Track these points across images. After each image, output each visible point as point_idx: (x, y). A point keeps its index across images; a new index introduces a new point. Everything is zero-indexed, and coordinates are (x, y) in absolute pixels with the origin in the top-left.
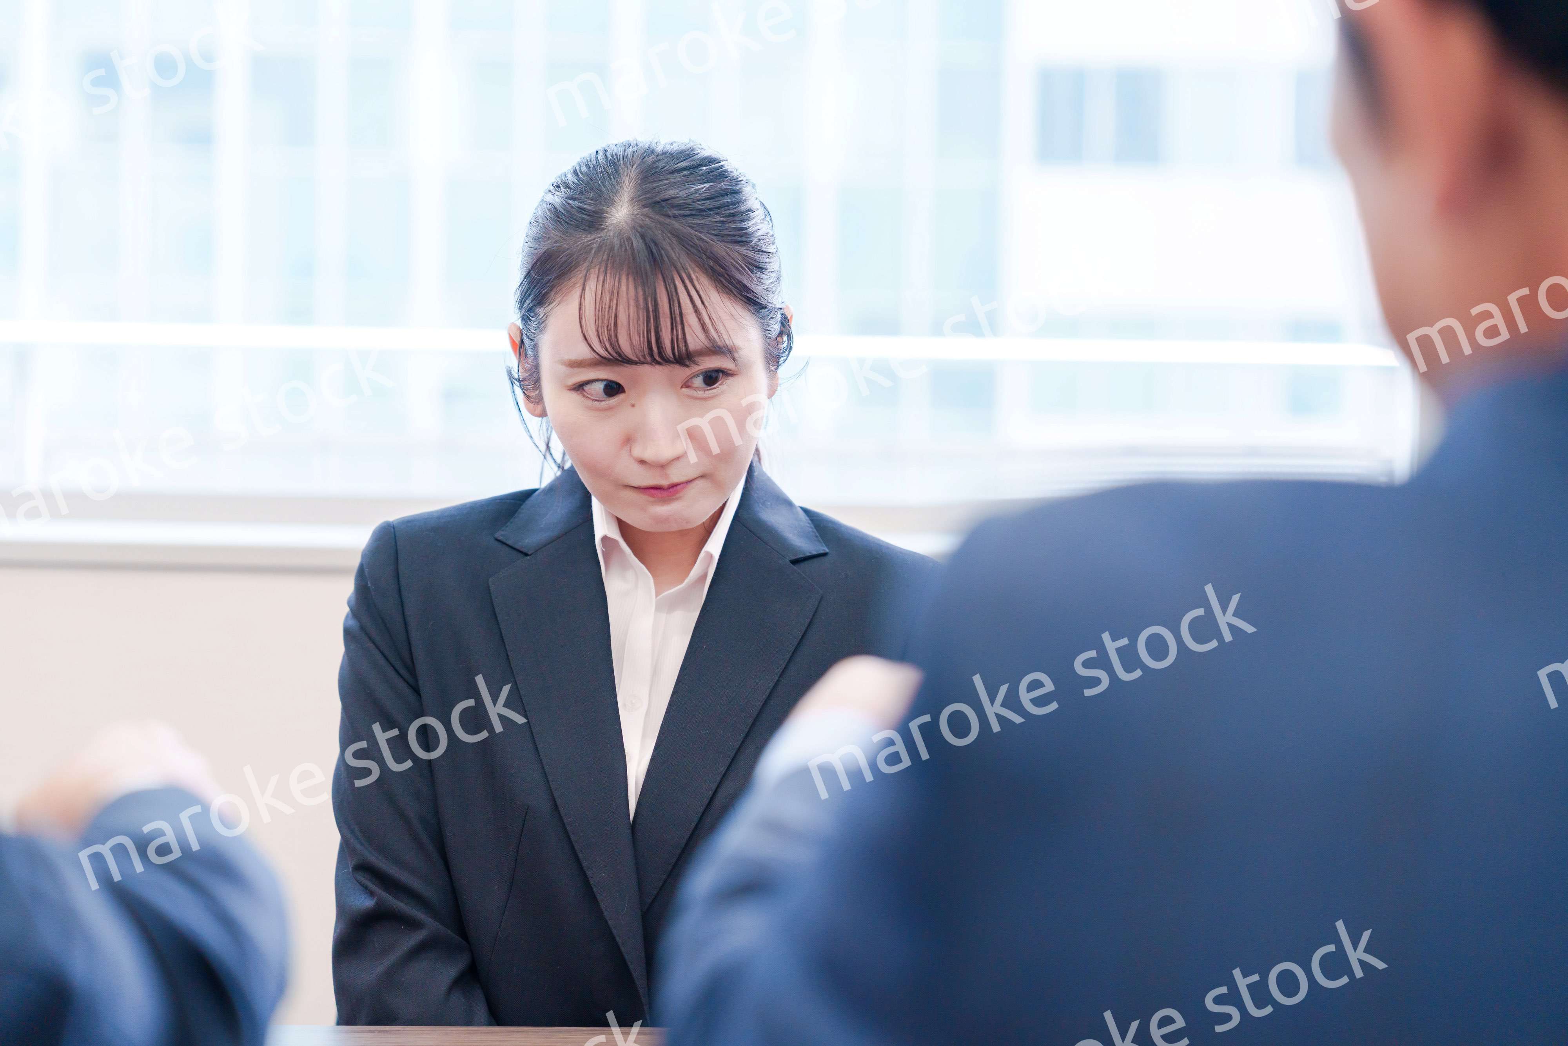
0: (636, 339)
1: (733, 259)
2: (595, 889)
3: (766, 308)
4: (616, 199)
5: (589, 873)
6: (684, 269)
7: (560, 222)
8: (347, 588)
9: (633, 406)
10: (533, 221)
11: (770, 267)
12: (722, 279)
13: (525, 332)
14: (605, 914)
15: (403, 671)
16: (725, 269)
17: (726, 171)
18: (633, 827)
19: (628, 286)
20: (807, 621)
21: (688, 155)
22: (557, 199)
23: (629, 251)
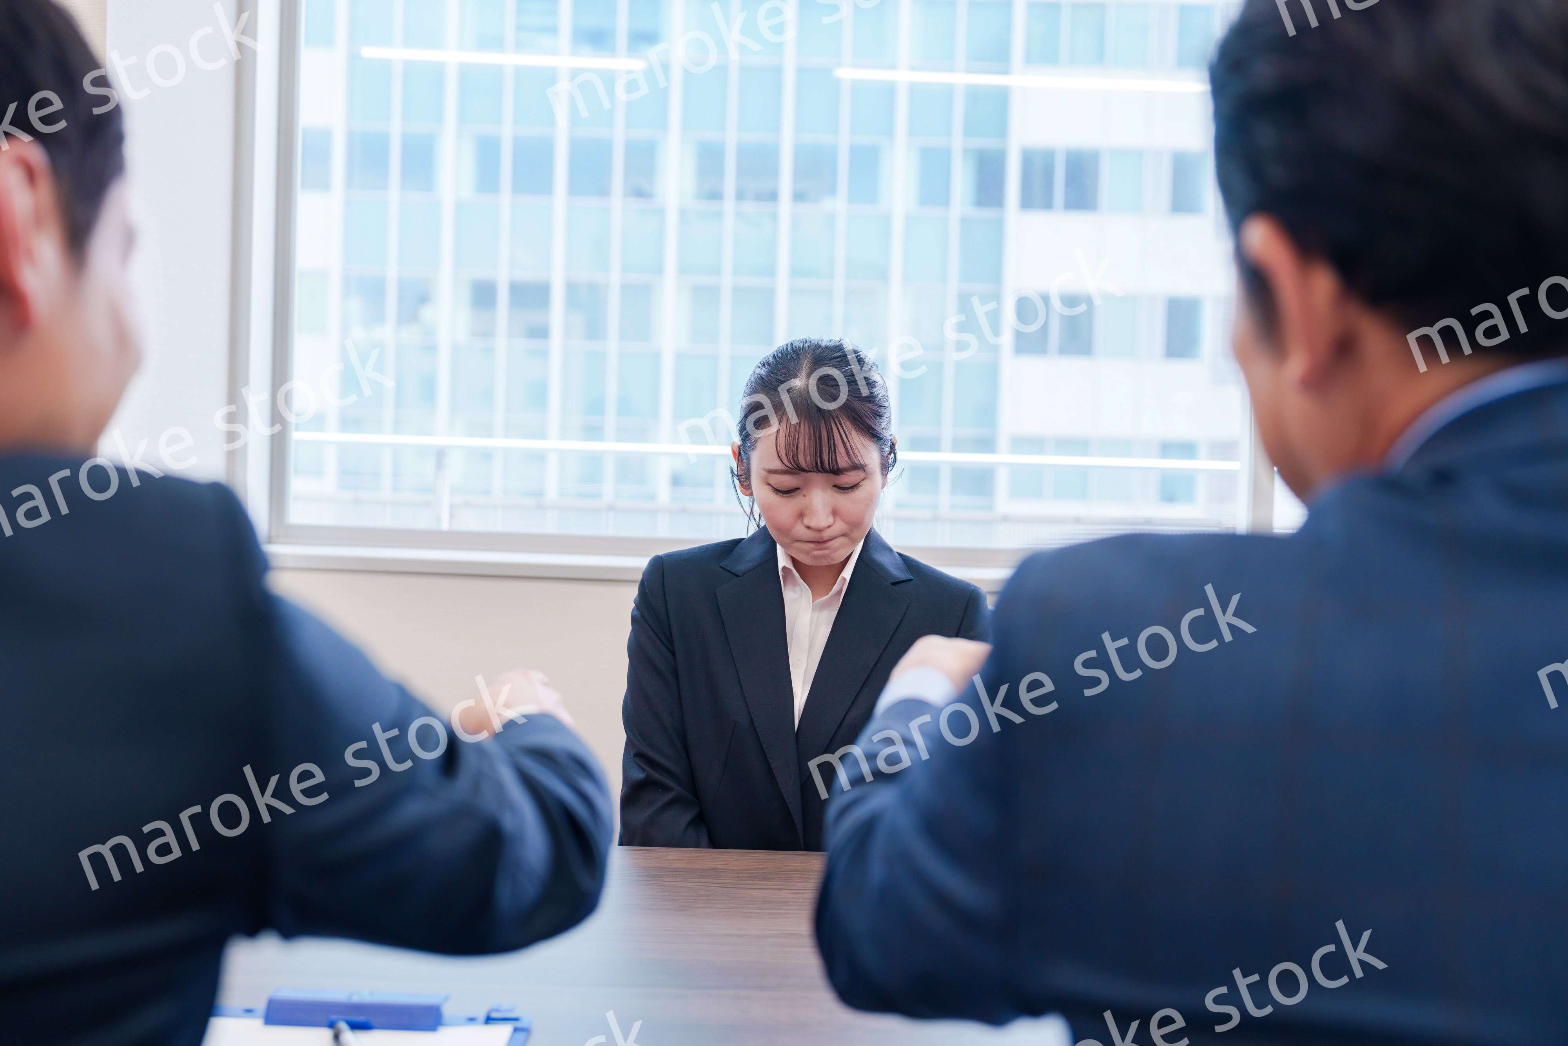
0: (809, 459)
1: (866, 412)
2: (774, 771)
3: (882, 439)
4: (798, 374)
5: (770, 761)
6: (838, 418)
7: (765, 387)
8: (633, 592)
9: (805, 496)
10: (749, 384)
11: (886, 415)
12: (859, 423)
13: (741, 448)
14: (780, 785)
15: (665, 642)
16: (860, 418)
17: (862, 358)
18: (797, 735)
19: (804, 427)
20: (900, 619)
21: (841, 348)
22: (763, 372)
23: (806, 406)
